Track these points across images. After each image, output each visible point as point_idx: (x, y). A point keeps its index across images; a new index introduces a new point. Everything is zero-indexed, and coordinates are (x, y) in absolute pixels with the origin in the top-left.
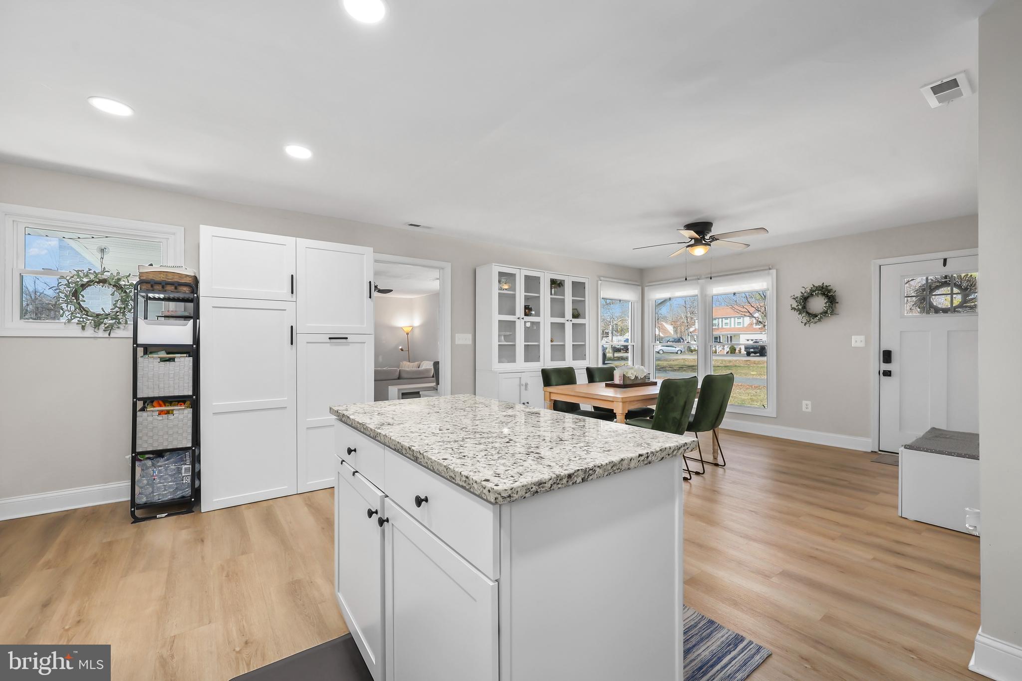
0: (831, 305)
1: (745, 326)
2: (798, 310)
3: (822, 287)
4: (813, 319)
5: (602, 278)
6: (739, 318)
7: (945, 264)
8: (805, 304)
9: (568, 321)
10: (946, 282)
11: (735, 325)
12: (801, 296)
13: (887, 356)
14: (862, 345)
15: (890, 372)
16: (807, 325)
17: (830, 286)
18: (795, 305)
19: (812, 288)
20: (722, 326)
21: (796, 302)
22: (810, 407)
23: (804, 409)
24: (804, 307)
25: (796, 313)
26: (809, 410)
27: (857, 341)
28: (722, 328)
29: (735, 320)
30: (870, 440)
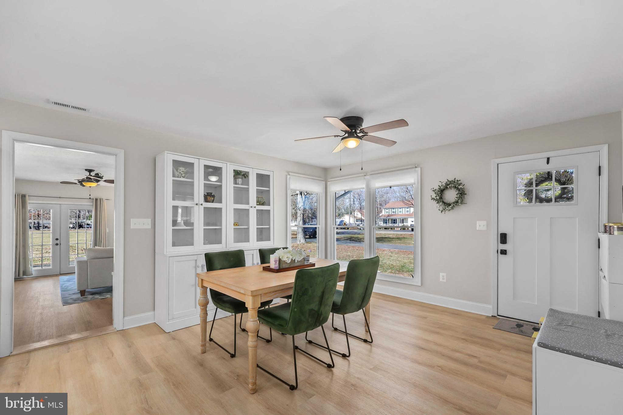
0: (461, 196)
1: (411, 213)
2: (436, 200)
3: (454, 182)
4: (448, 207)
5: (290, 174)
6: (408, 208)
7: (548, 163)
8: (441, 195)
9: (251, 207)
10: (548, 177)
11: (405, 213)
12: (439, 189)
13: (503, 238)
14: (484, 228)
15: (506, 251)
16: (443, 212)
17: (460, 180)
18: (434, 196)
19: (446, 182)
20: (398, 213)
21: (435, 193)
22: (445, 278)
23: (441, 280)
24: (441, 198)
25: (435, 203)
26: (445, 281)
27: (481, 225)
28: (398, 214)
29: (405, 209)
30: (491, 307)
